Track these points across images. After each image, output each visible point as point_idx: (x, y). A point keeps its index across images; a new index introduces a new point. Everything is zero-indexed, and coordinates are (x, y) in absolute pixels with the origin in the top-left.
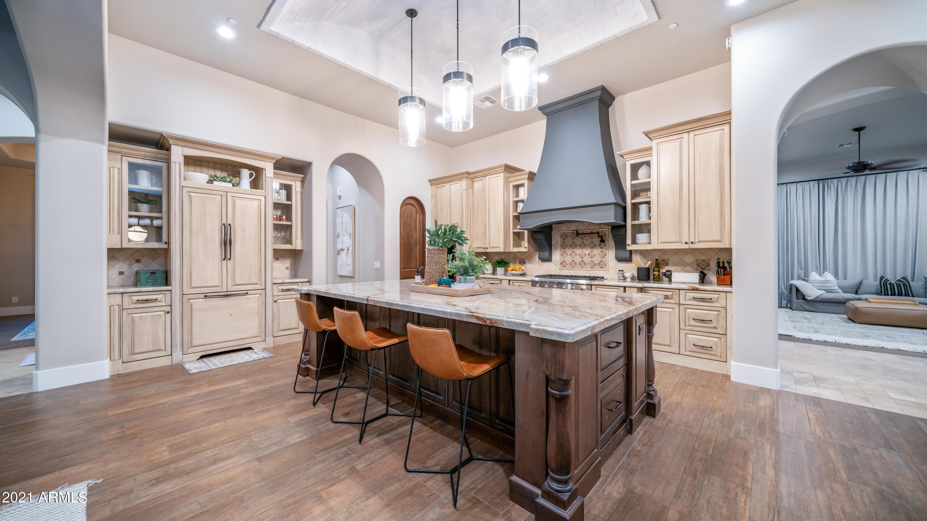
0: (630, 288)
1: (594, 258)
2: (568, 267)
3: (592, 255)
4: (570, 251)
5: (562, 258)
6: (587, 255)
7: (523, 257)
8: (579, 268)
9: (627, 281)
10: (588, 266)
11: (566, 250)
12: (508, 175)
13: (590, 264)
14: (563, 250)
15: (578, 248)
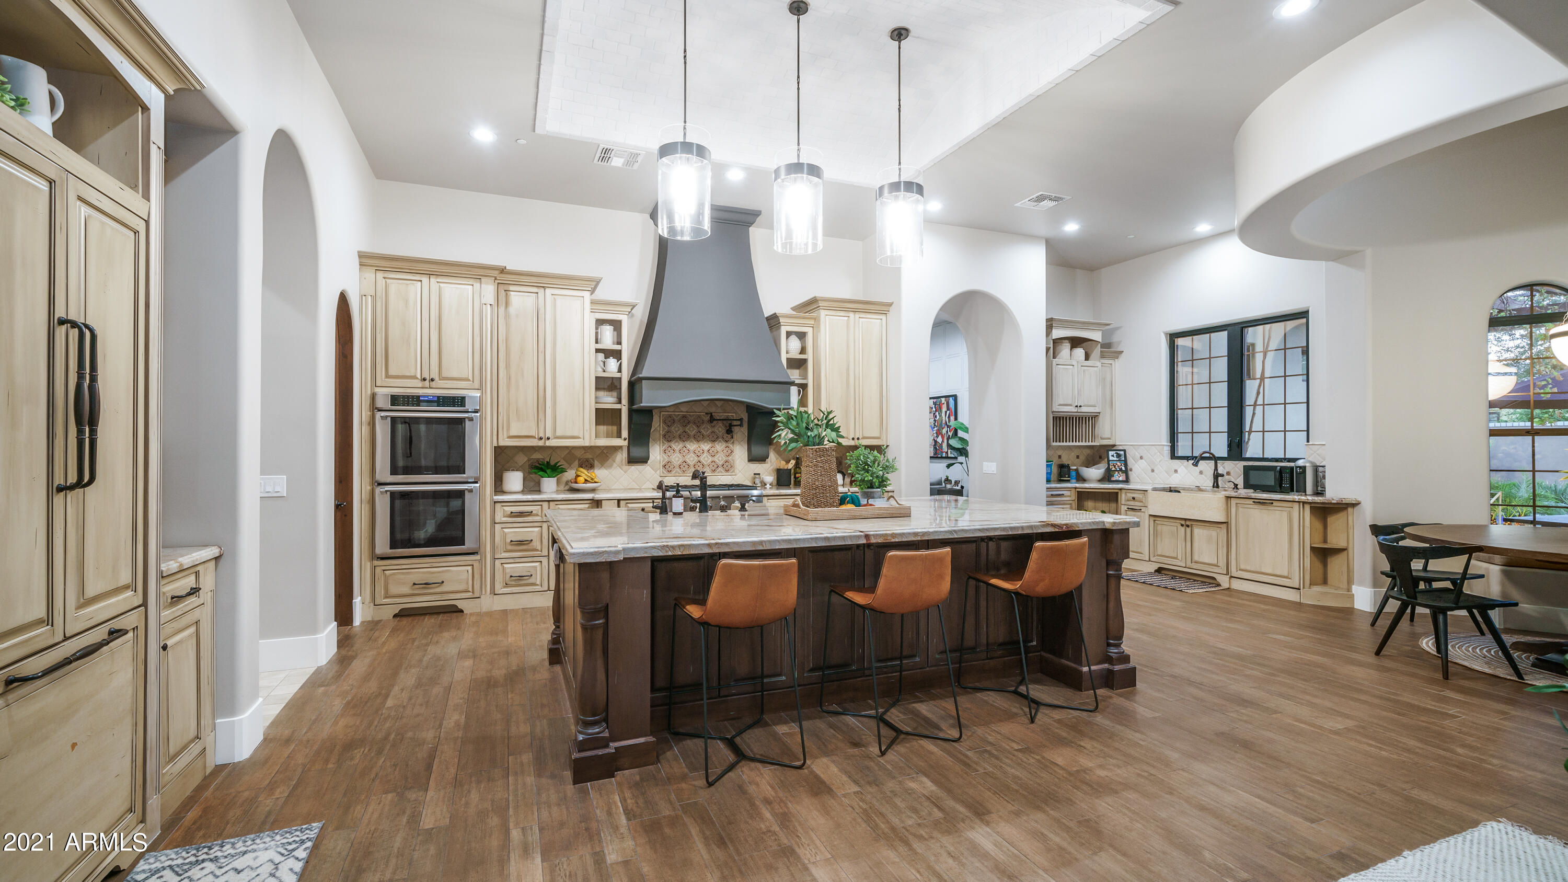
1: (716, 457)
2: (676, 472)
3: (713, 451)
4: (678, 445)
5: (666, 457)
6: (706, 451)
7: (589, 456)
9: (766, 488)
10: (707, 469)
11: (672, 444)
13: (711, 466)
14: (667, 445)
15: (691, 441)
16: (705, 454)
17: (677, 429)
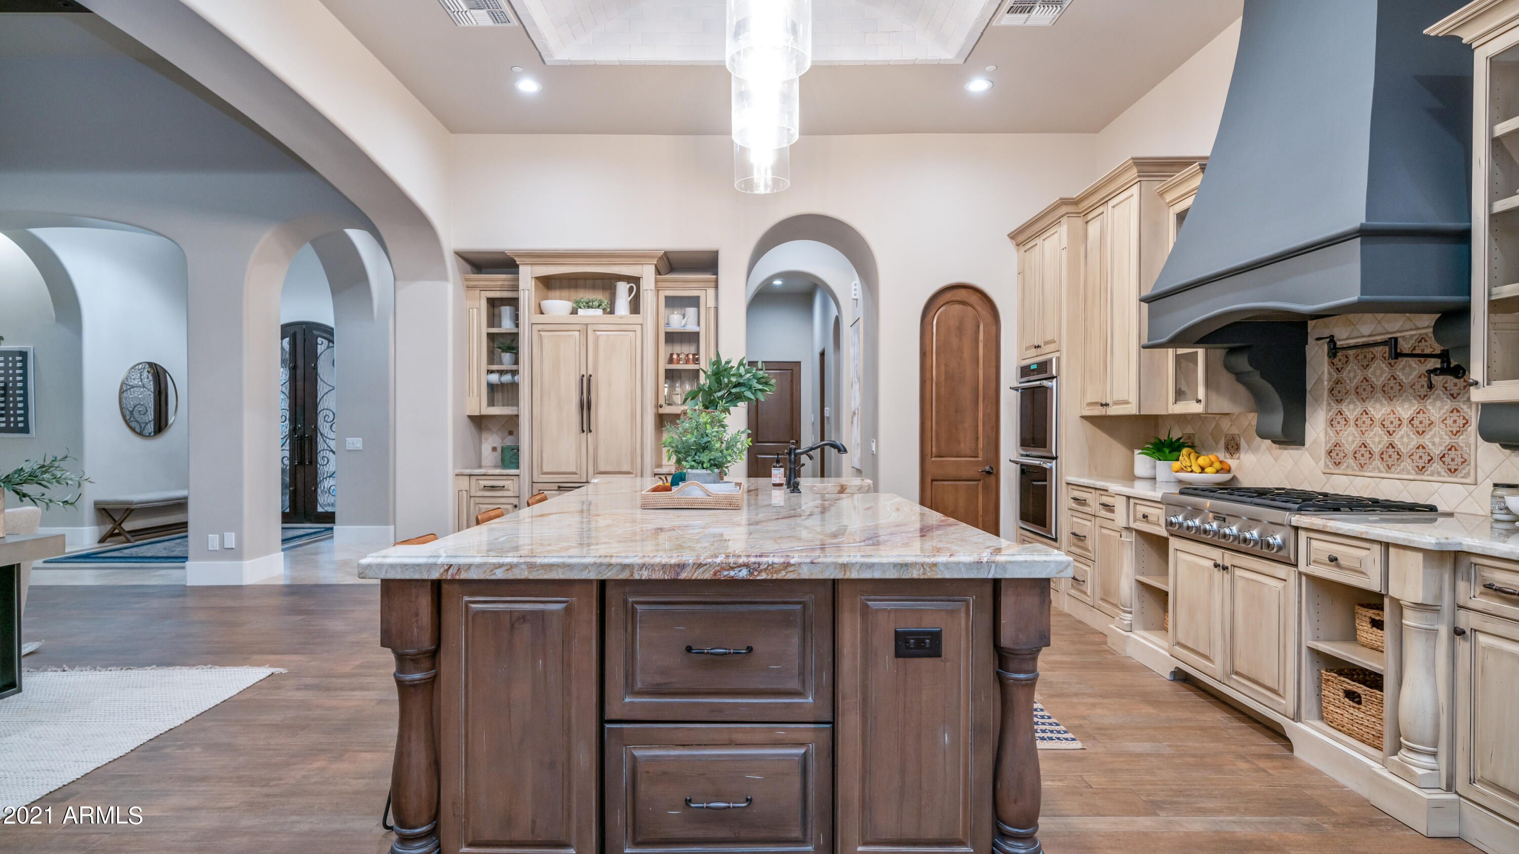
0: (1401, 551)
1: (1428, 436)
2: (1348, 467)
3: (1421, 422)
4: (1355, 409)
5: (1331, 433)
6: (1405, 422)
7: (1235, 430)
8: (1380, 471)
10: (1407, 464)
11: (1344, 407)
12: (1157, 186)
13: (1416, 457)
14: (1335, 407)
15: (1378, 400)
16: (1405, 429)
17: (1352, 375)
